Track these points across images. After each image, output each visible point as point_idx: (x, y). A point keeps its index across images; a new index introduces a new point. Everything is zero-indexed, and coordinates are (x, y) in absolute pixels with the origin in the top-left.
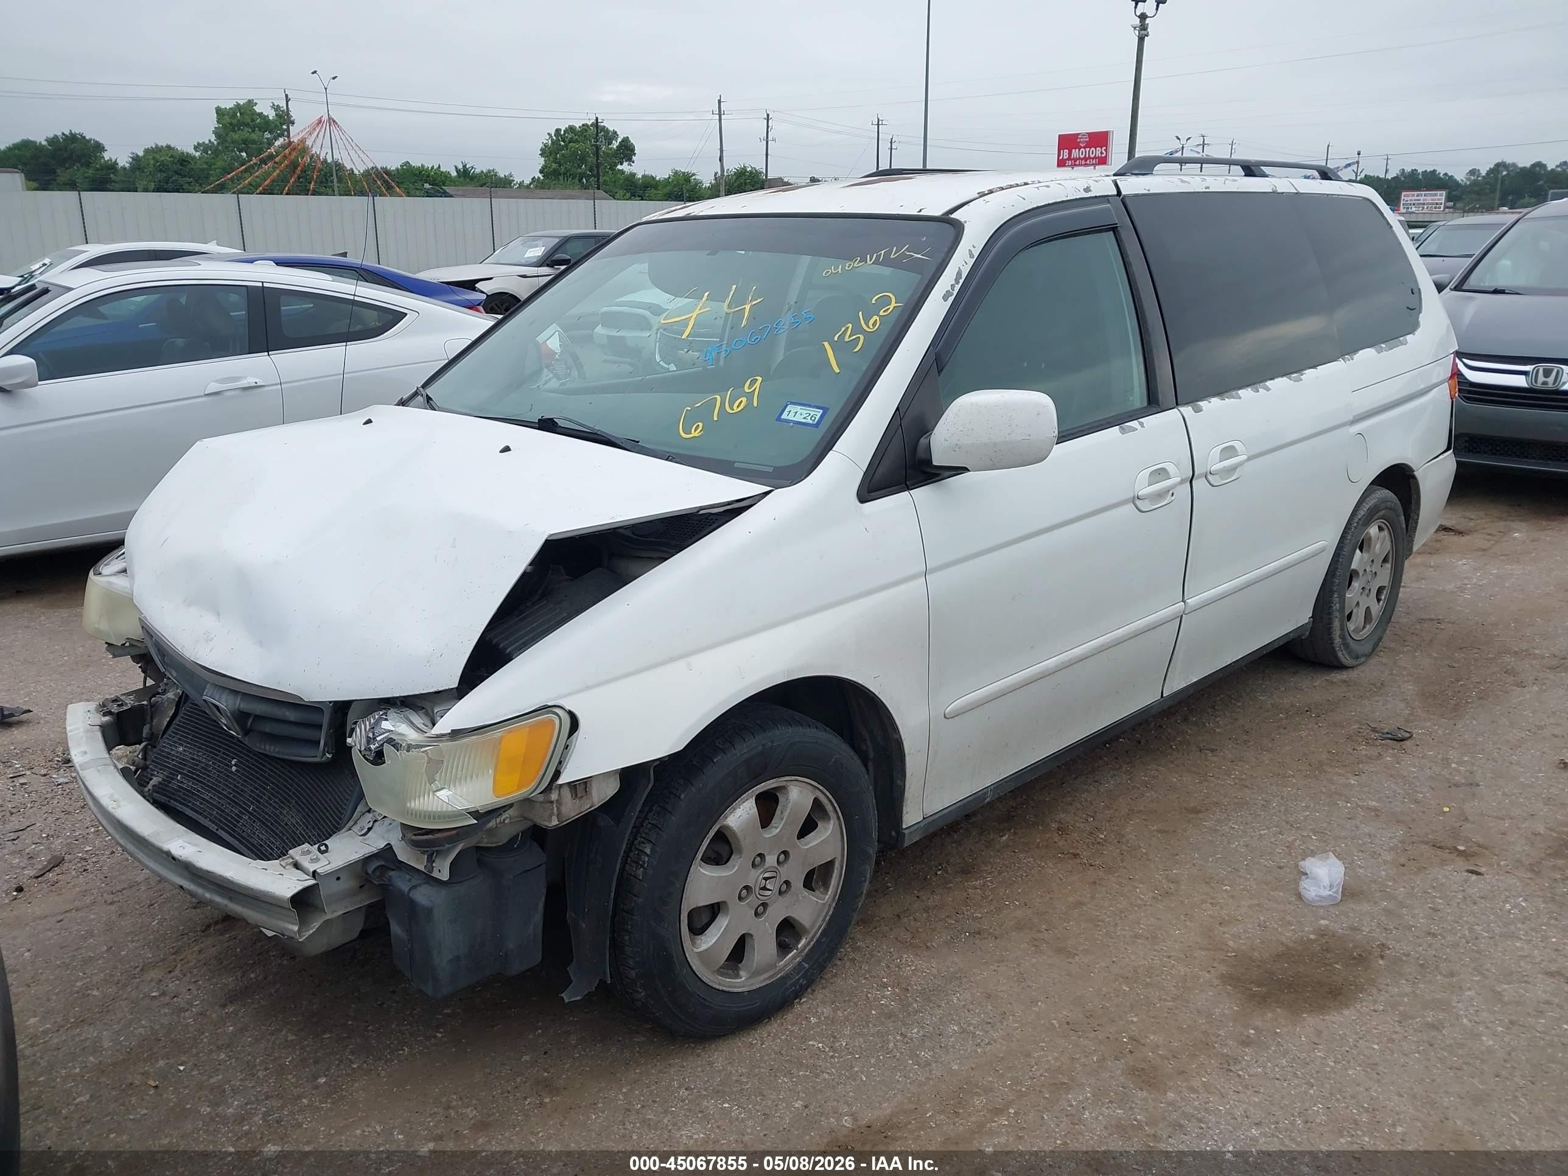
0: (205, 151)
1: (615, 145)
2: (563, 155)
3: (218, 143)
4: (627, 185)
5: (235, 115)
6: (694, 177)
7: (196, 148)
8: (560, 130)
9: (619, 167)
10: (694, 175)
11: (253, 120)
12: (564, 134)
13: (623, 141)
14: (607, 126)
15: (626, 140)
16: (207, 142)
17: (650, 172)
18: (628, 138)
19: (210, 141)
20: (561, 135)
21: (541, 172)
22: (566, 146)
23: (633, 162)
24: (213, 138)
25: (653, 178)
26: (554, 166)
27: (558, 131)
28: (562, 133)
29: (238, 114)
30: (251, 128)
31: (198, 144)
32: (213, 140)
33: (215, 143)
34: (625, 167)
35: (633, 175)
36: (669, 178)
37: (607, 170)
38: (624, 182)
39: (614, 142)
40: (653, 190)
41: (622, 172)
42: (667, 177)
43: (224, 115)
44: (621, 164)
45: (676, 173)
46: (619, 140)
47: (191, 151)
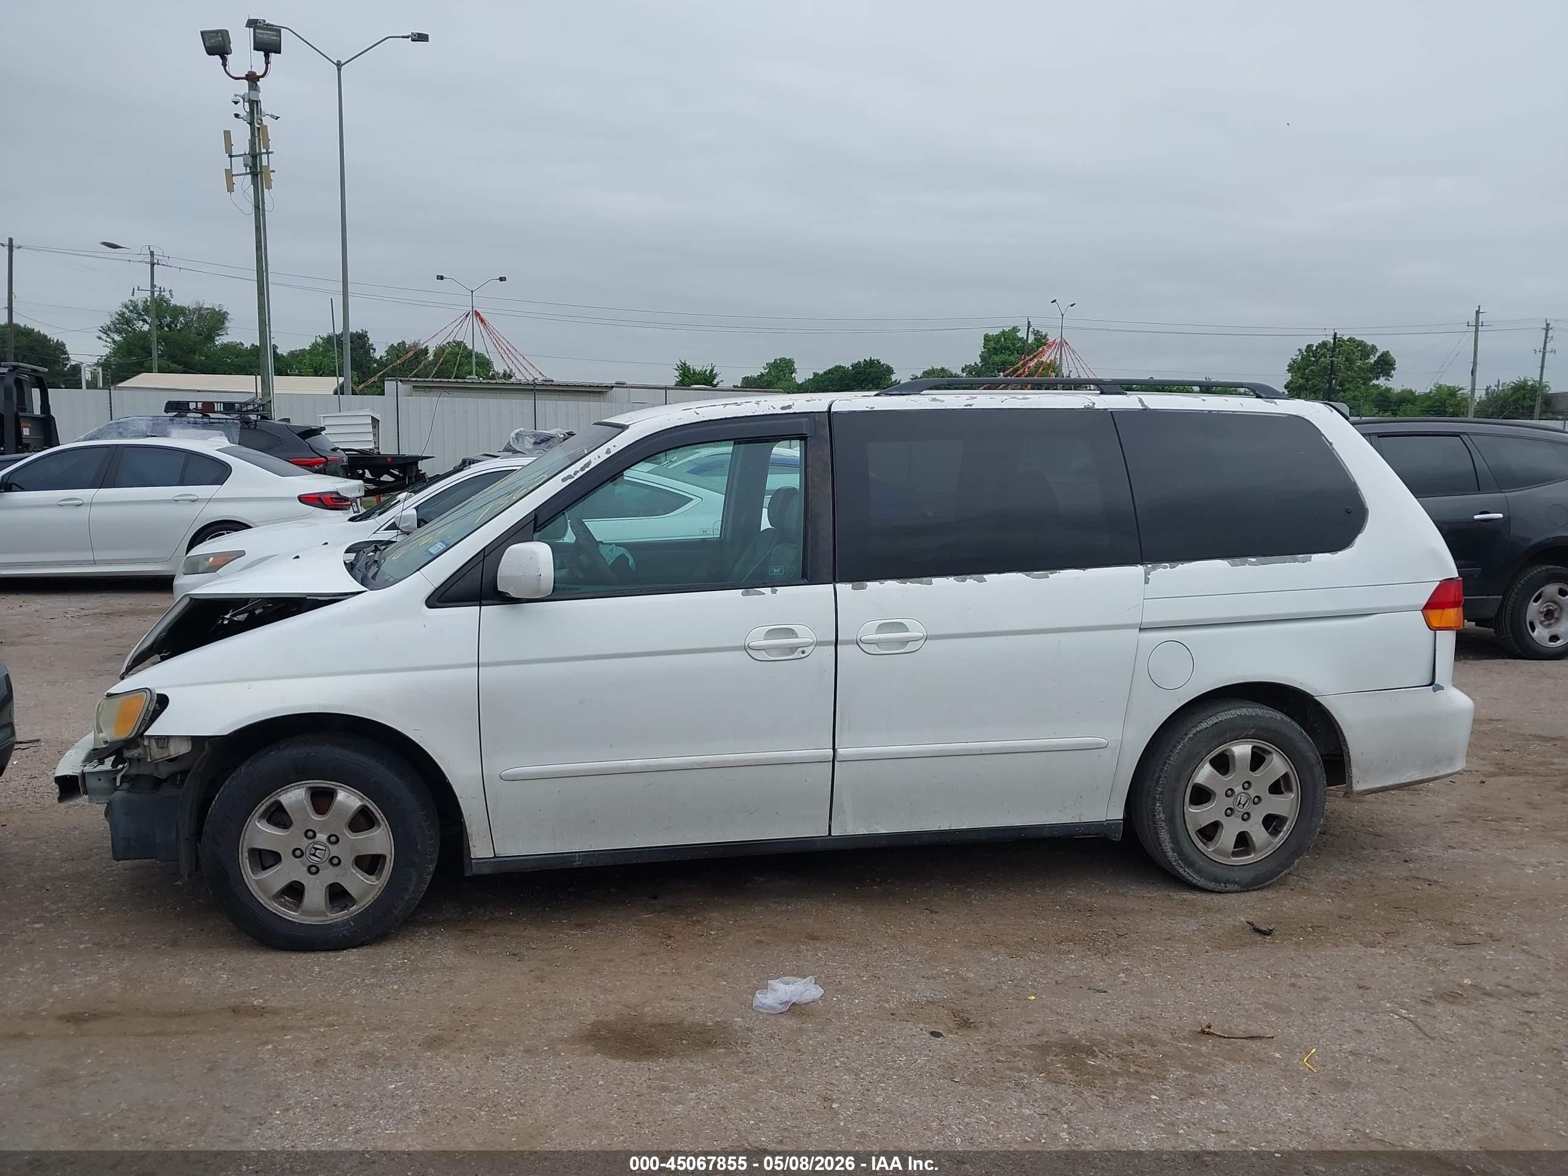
0: (970, 373)
1: (1372, 359)
2: (1312, 371)
3: (982, 366)
4: (1379, 401)
5: (999, 341)
6: (1461, 392)
7: (963, 370)
8: (1312, 346)
9: (1375, 382)
10: (1462, 389)
11: (1013, 344)
12: (1316, 350)
13: (1382, 355)
14: (1365, 341)
15: (1385, 355)
16: (973, 364)
17: (1408, 386)
18: (1388, 352)
19: (975, 363)
20: (1313, 351)
21: (1286, 387)
22: (1317, 361)
23: (1391, 377)
24: (978, 360)
25: (1411, 392)
26: (1301, 381)
27: (1309, 347)
28: (1314, 348)
29: (1003, 339)
30: (1011, 351)
31: (966, 366)
32: (978, 363)
33: (980, 365)
34: (1382, 382)
35: (1388, 390)
36: (1431, 392)
37: (1359, 385)
38: (1376, 397)
39: (1371, 356)
40: (1410, 405)
41: (1377, 387)
42: (1428, 391)
43: (990, 341)
44: (1377, 379)
45: (1440, 387)
46: (1378, 354)
47: (959, 372)
